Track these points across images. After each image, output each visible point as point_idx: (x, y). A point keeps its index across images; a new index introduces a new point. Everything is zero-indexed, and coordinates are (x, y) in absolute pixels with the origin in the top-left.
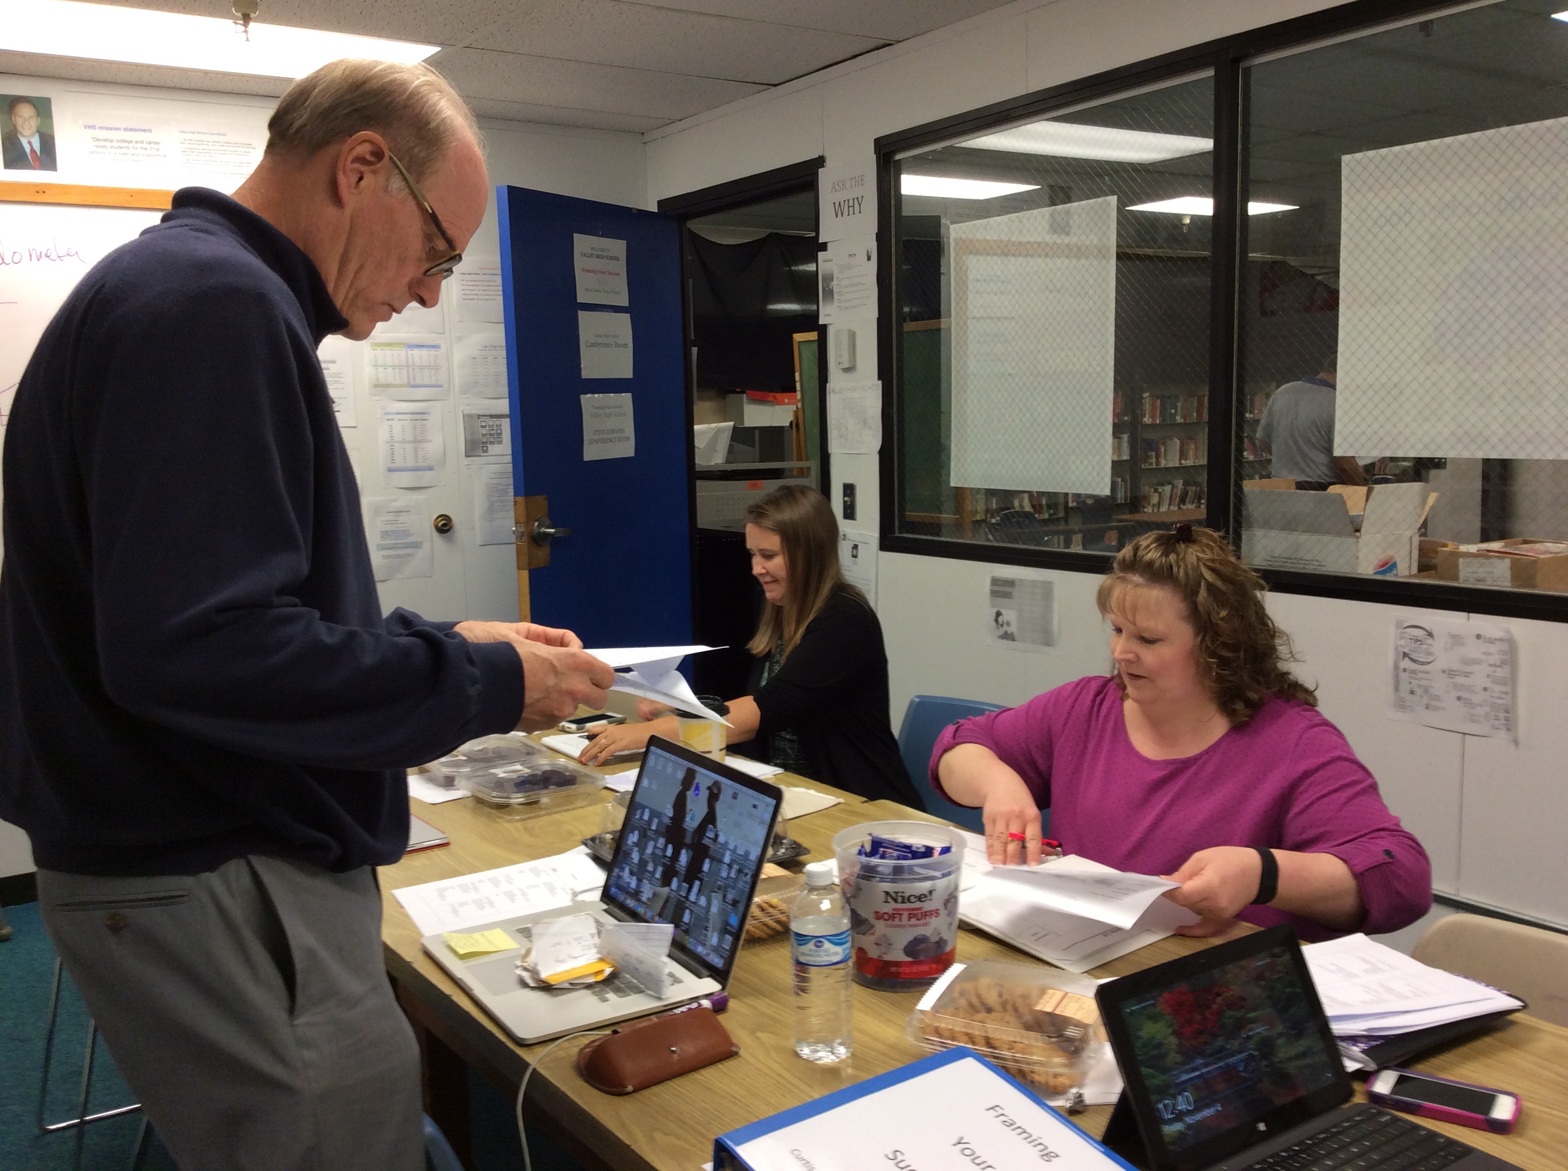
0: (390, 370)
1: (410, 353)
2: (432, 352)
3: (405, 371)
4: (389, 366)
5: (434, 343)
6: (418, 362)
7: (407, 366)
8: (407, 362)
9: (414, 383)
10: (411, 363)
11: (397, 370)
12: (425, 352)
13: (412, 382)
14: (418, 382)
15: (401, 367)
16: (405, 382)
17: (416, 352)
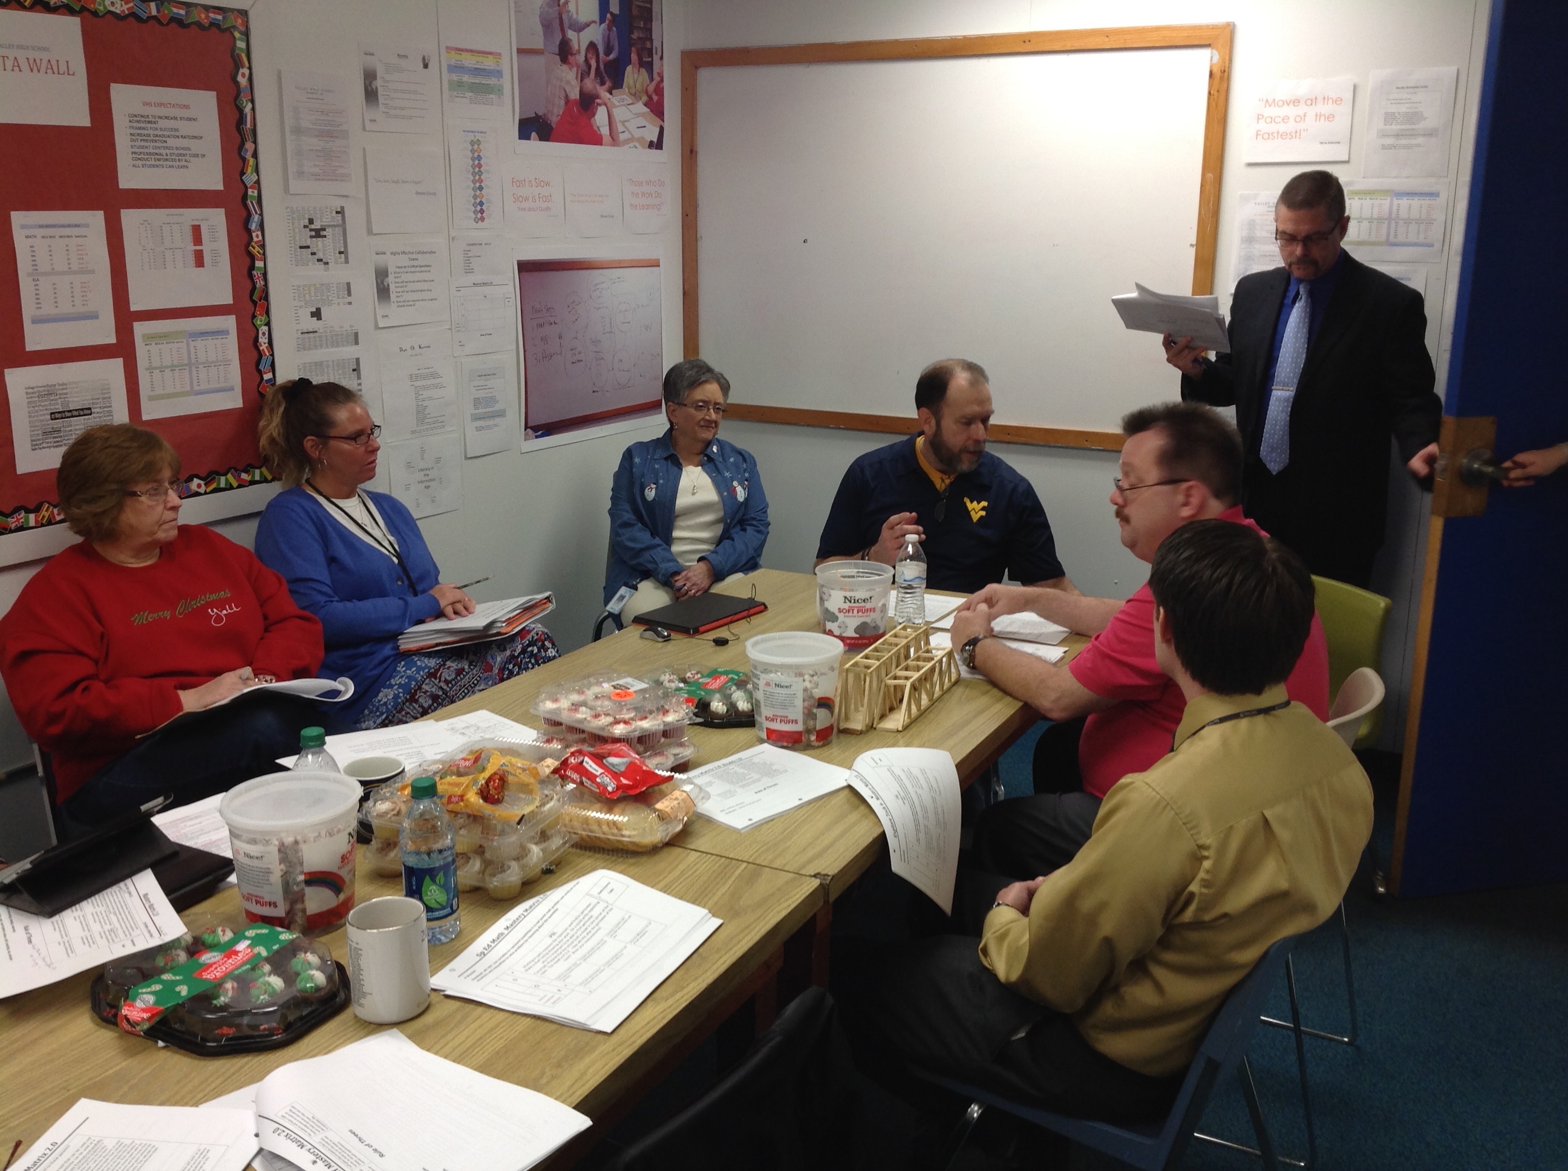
0: (1366, 224)
1: (1396, 202)
2: (1426, 202)
3: (1385, 226)
4: (1367, 219)
5: (1426, 189)
6: (1403, 214)
7: (1389, 219)
8: (1390, 213)
9: (1395, 240)
10: (1394, 216)
11: (1375, 222)
12: (1416, 202)
13: (1392, 239)
14: (1401, 238)
15: (1380, 220)
16: (1383, 238)
17: (1404, 202)
